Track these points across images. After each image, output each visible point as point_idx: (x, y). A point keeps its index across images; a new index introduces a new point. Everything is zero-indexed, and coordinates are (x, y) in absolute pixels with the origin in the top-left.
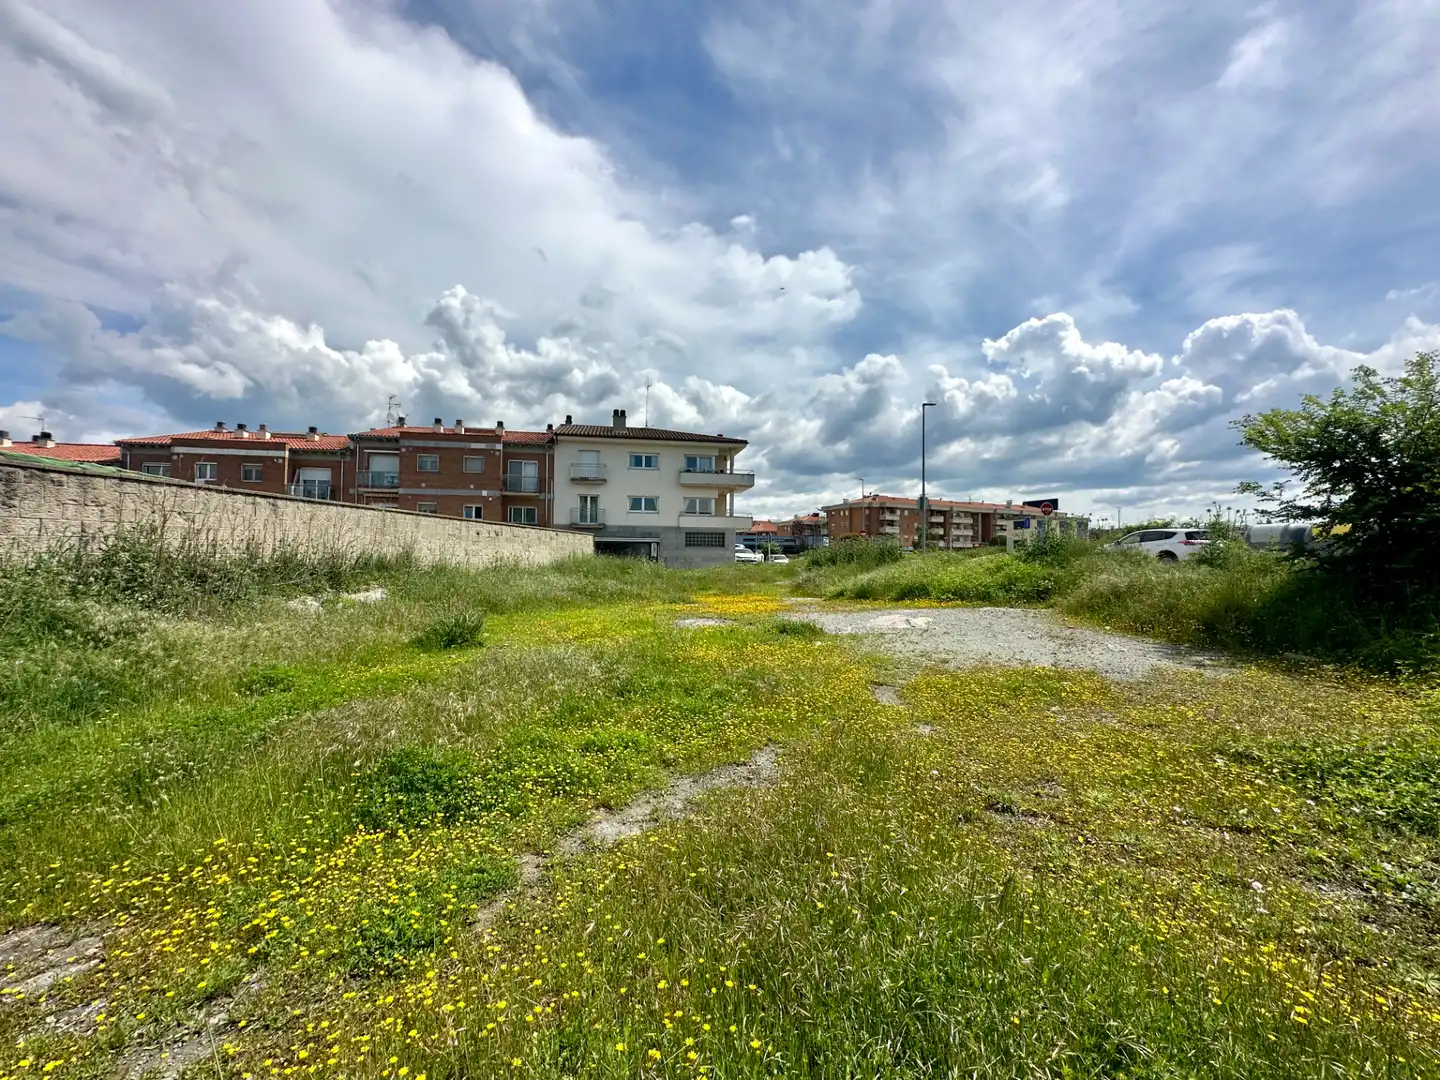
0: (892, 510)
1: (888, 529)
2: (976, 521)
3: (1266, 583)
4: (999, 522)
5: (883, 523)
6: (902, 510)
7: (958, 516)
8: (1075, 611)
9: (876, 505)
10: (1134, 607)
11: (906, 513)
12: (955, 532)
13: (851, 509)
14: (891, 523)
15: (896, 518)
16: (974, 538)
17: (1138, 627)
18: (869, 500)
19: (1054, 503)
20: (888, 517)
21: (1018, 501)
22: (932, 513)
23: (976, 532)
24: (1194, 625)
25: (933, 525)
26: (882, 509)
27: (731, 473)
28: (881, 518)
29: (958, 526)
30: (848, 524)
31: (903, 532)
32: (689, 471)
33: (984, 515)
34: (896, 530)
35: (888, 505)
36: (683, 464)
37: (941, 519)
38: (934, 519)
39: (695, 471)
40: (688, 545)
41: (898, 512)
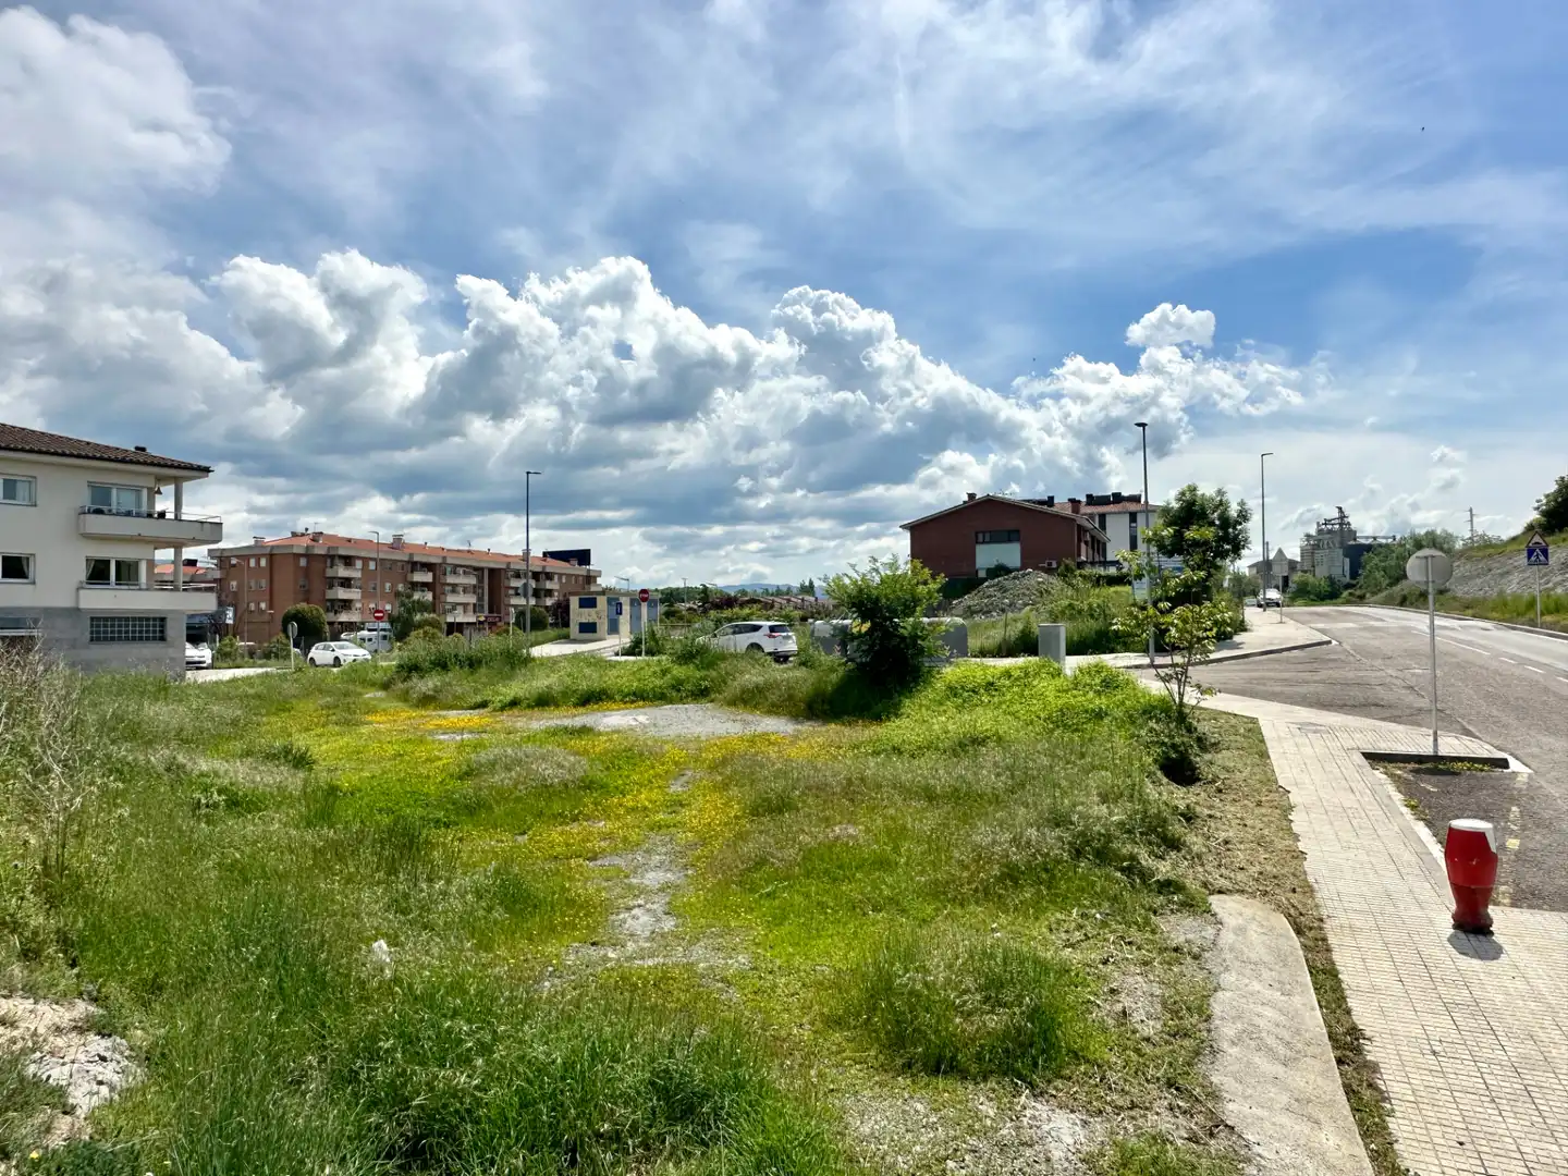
0: (348, 561)
1: (342, 594)
2: (480, 580)
3: (834, 677)
4: (515, 583)
5: (331, 582)
6: (365, 560)
7: (454, 572)
8: (732, 703)
9: (320, 550)
10: (773, 698)
11: (372, 566)
12: (451, 598)
13: (271, 557)
14: (346, 583)
15: (355, 573)
16: (477, 608)
17: (774, 710)
18: (305, 542)
19: (583, 557)
20: (342, 572)
21: (537, 552)
22: (415, 566)
23: (480, 599)
24: (803, 706)
25: (415, 586)
26: (331, 558)
27: (178, 518)
28: (330, 573)
29: (454, 588)
30: (264, 583)
31: (366, 595)
32: (99, 512)
33: (492, 571)
34: (352, 594)
35: (342, 552)
36: (85, 498)
37: (428, 577)
38: (419, 577)
39: (110, 513)
40: (96, 638)
41: (359, 564)
